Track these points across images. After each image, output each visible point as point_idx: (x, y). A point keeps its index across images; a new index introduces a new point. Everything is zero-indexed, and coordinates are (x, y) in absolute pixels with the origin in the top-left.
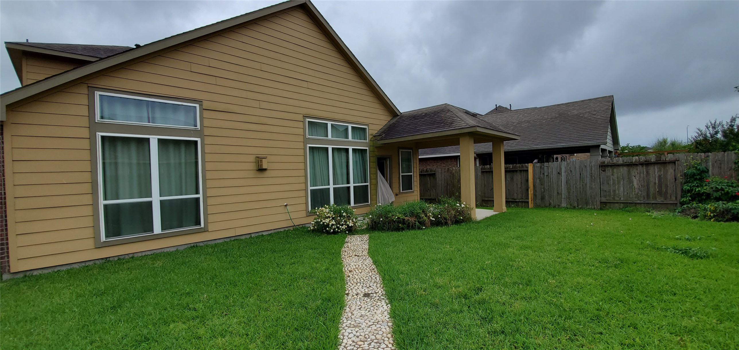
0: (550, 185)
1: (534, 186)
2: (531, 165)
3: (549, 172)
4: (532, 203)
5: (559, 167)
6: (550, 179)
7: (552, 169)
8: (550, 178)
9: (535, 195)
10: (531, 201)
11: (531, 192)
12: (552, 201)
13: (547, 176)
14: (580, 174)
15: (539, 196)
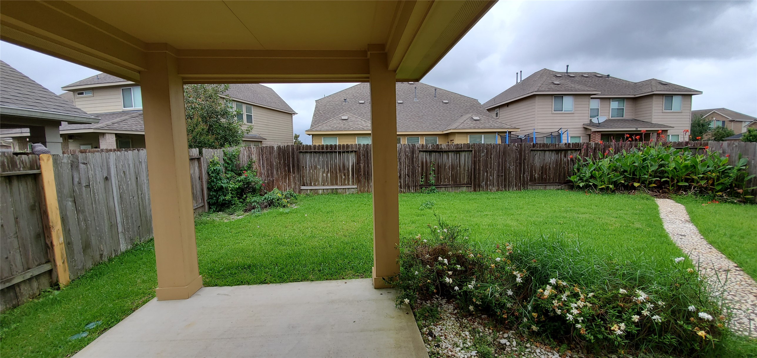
0: (96, 208)
1: (64, 220)
2: (48, 160)
3: (91, 176)
4: (65, 271)
5: (105, 164)
6: (94, 193)
7: (95, 169)
8: (93, 191)
9: (69, 244)
10: (63, 263)
11: (58, 238)
12: (105, 246)
13: (88, 186)
14: (137, 178)
15: (78, 246)
